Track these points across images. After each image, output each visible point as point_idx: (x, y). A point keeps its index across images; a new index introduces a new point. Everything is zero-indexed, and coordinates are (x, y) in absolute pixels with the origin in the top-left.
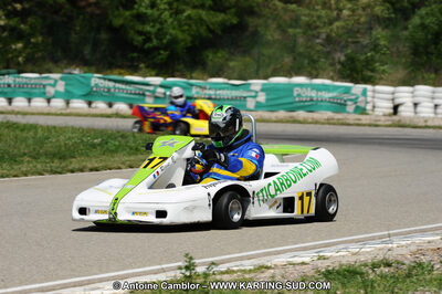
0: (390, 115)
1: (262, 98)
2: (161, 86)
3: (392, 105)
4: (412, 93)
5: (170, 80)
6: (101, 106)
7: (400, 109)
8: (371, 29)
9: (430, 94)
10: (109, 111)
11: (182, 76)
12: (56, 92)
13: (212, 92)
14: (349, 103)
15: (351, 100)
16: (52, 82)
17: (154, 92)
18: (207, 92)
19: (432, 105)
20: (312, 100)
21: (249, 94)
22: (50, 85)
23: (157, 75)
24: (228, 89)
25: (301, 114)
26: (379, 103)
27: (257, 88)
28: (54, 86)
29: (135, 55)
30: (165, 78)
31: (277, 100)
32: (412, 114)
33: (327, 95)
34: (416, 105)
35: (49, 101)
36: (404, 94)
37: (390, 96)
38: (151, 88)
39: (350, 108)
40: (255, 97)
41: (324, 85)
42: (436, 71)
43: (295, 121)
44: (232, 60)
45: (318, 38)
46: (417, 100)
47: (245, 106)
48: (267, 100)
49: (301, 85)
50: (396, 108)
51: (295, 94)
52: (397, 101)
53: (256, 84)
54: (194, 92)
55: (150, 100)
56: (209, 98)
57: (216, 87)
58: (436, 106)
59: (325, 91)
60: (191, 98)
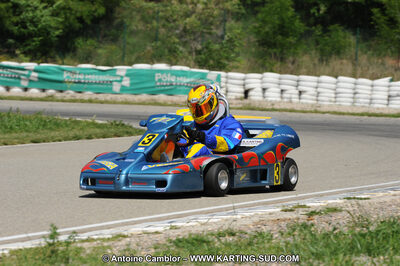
0: (241, 99)
1: (126, 82)
2: (35, 71)
3: (242, 90)
4: (261, 79)
5: (44, 65)
7: (250, 93)
8: (226, 21)
9: (277, 80)
11: (54, 62)
13: (81, 77)
17: (28, 76)
18: (77, 76)
19: (279, 90)
20: (171, 85)
21: (115, 79)
23: (31, 61)
25: (162, 97)
26: (232, 88)
27: (123, 73)
29: (12, 41)
30: (39, 63)
31: (139, 84)
32: (261, 98)
33: (185, 80)
34: (264, 90)
36: (254, 80)
37: (242, 82)
38: (26, 73)
40: (120, 81)
41: (182, 71)
42: (282, 60)
43: (156, 103)
44: (100, 48)
45: (177, 29)
46: (265, 85)
47: (111, 89)
48: (131, 84)
49: (161, 71)
50: (246, 93)
51: (157, 79)
52: (248, 87)
53: (122, 70)
54: (65, 76)
55: (25, 84)
56: (79, 82)
57: (85, 72)
58: (282, 91)
59: (183, 76)
60: (63, 82)
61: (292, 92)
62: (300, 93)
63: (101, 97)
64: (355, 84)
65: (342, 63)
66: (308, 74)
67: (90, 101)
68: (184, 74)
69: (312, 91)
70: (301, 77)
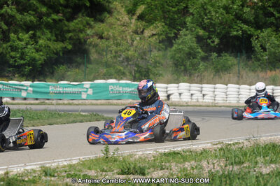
0: (166, 100)
1: (90, 92)
2: (30, 86)
3: (166, 95)
4: (178, 87)
5: (36, 83)
7: (171, 97)
8: (151, 51)
9: (188, 88)
13: (61, 90)
17: (26, 90)
18: (58, 89)
19: (189, 94)
20: (119, 93)
21: (83, 90)
24: (70, 87)
27: (88, 86)
29: (11, 69)
30: (33, 81)
31: (99, 93)
32: (178, 100)
33: (128, 90)
34: (180, 94)
36: (172, 88)
37: (165, 90)
38: (25, 88)
40: (87, 91)
41: (126, 84)
43: (111, 104)
44: (68, 71)
45: (120, 57)
46: (180, 92)
47: (81, 97)
48: (93, 93)
49: (112, 84)
50: (168, 96)
51: (110, 89)
52: (169, 93)
53: (87, 84)
54: (51, 89)
55: (24, 94)
56: (60, 93)
57: (64, 86)
58: (192, 94)
59: (127, 87)
60: (49, 93)
61: (198, 95)
62: (204, 95)
63: (75, 102)
64: (239, 89)
65: (230, 76)
66: (207, 83)
67: (70, 104)
68: (127, 85)
69: (211, 94)
70: (204, 85)
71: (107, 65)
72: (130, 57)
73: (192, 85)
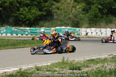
0: (86, 35)
2: (29, 30)
3: (86, 33)
4: (91, 30)
6: (15, 35)
7: (88, 34)
8: (79, 15)
9: (95, 30)
10: (17, 36)
11: (33, 27)
12: (4, 32)
14: (75, 33)
15: (76, 32)
16: (2, 29)
17: (28, 31)
21: (51, 31)
22: (2, 30)
23: (27, 27)
24: (46, 30)
26: (83, 32)
28: (3, 30)
29: (21, 23)
30: (30, 28)
32: (91, 35)
34: (92, 33)
35: (2, 34)
36: (89, 30)
37: (86, 31)
38: (27, 30)
39: (76, 34)
41: (69, 28)
44: (45, 23)
45: (66, 17)
47: (50, 34)
50: (87, 34)
51: (62, 31)
52: (87, 32)
54: (38, 31)
55: (27, 33)
58: (97, 33)
59: (70, 30)
60: (37, 32)
61: (99, 33)
62: (102, 33)
65: (112, 25)
66: (103, 28)
68: (70, 29)
69: (105, 33)
70: (102, 29)
71: (61, 21)
72: (70, 17)
73: (97, 29)
